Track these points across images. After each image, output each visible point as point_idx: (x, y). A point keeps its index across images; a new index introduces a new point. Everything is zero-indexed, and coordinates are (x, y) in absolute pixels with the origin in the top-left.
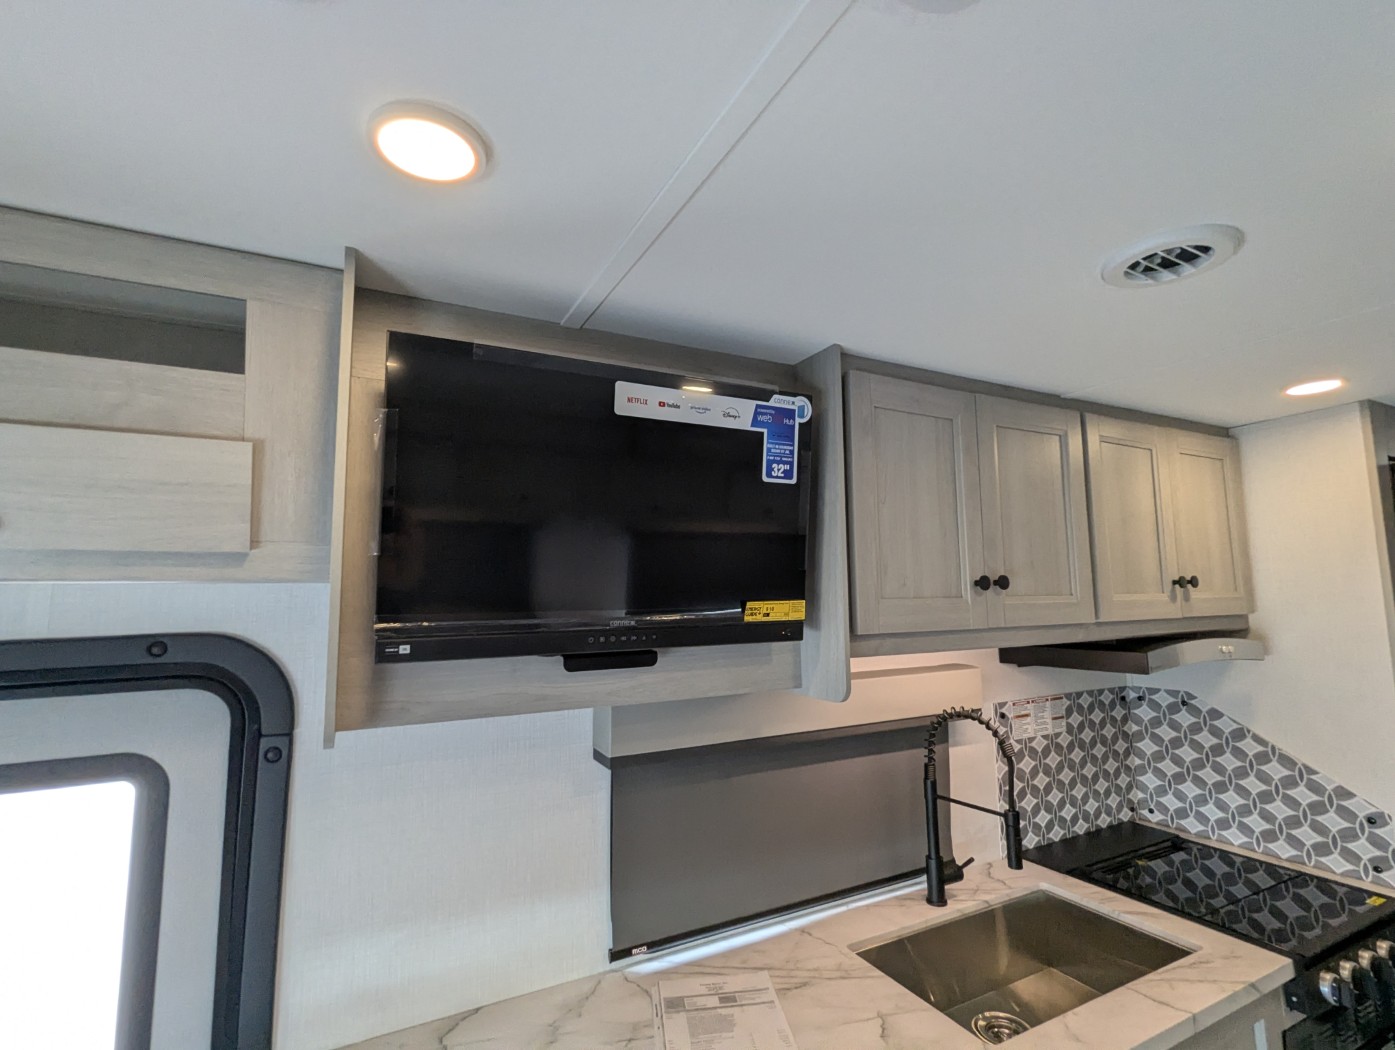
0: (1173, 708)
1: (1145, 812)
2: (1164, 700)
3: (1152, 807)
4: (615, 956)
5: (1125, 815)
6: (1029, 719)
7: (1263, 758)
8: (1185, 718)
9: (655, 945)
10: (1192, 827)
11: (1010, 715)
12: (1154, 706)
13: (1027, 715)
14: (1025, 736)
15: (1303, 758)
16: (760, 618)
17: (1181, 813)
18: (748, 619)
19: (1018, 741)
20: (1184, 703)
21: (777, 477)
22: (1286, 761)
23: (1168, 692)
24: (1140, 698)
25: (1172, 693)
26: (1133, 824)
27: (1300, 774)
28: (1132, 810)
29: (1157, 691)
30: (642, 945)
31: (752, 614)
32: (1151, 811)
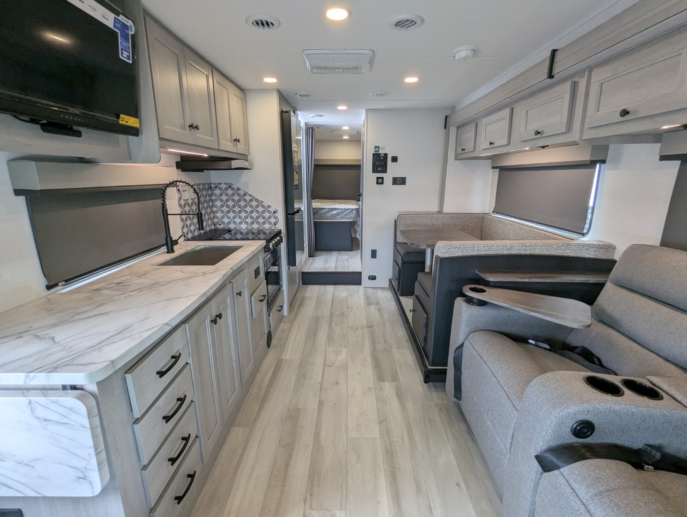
0: (226, 189)
1: (218, 226)
2: (223, 186)
3: (220, 223)
4: (49, 287)
5: (213, 227)
6: (187, 192)
7: (251, 201)
8: (230, 192)
9: (68, 281)
10: (232, 226)
11: (181, 190)
12: (220, 189)
13: (186, 191)
14: (186, 198)
15: (260, 199)
16: (124, 123)
17: (229, 223)
18: (120, 122)
19: (184, 200)
20: (230, 187)
21: (125, 58)
22: (257, 200)
23: (225, 183)
24: (216, 187)
25: (226, 184)
26: (215, 230)
27: (260, 203)
28: (215, 225)
29: (221, 184)
30: (62, 281)
31: (122, 120)
32: (220, 225)
